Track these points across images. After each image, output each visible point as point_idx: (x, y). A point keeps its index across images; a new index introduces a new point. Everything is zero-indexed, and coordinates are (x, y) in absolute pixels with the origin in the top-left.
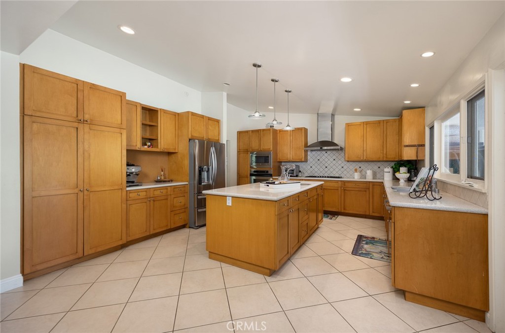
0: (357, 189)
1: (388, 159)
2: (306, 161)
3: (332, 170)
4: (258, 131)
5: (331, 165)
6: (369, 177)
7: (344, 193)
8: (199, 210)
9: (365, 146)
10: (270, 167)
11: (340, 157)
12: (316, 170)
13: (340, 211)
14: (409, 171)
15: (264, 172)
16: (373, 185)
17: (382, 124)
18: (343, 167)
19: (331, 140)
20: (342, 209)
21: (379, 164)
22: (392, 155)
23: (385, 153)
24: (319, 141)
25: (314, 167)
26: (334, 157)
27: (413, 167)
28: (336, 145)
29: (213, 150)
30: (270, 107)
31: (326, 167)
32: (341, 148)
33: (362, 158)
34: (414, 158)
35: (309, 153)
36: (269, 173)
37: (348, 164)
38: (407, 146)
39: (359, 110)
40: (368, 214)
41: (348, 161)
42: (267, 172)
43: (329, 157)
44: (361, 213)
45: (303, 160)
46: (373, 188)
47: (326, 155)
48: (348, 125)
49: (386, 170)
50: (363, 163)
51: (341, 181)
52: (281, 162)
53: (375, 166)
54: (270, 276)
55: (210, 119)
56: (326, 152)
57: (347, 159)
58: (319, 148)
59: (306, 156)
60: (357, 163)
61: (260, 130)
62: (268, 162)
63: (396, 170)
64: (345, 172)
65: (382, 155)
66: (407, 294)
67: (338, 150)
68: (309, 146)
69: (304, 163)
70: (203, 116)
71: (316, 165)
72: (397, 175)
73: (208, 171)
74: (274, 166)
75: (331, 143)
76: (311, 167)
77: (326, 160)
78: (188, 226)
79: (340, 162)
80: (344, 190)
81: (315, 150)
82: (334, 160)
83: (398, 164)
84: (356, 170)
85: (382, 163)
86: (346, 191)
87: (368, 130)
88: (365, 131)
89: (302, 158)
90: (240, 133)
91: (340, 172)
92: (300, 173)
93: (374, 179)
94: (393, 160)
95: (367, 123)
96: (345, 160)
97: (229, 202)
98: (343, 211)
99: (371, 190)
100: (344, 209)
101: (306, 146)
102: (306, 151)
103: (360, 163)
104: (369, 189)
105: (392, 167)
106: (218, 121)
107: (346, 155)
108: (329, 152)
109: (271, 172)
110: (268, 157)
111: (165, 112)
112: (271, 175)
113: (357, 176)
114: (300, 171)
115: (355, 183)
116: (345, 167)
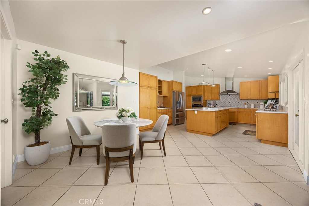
0: (246, 112)
1: (262, 99)
2: (219, 100)
3: (232, 104)
4: (196, 86)
6: (252, 107)
8: (177, 118)
9: (250, 92)
10: (202, 103)
11: (237, 98)
12: (225, 104)
13: (237, 122)
15: (199, 105)
18: (238, 103)
21: (258, 101)
22: (264, 97)
23: (260, 95)
24: (226, 90)
25: (223, 103)
28: (235, 92)
29: (181, 95)
30: (202, 76)
31: (230, 103)
32: (237, 93)
33: (248, 98)
34: (274, 97)
35: (221, 96)
36: (201, 105)
37: (241, 101)
38: (270, 92)
39: (247, 76)
41: (241, 100)
44: (248, 123)
45: (218, 99)
47: (230, 97)
48: (241, 83)
49: (261, 103)
50: (249, 100)
51: (238, 109)
52: (207, 100)
53: (256, 102)
54: (212, 136)
58: (226, 94)
59: (219, 97)
60: (246, 100)
62: (201, 100)
64: (240, 105)
66: (262, 141)
67: (236, 94)
68: (221, 93)
69: (218, 101)
71: (225, 101)
73: (179, 104)
74: (203, 102)
75: (232, 92)
77: (230, 99)
78: (172, 124)
79: (237, 100)
80: (239, 113)
81: (224, 95)
82: (234, 99)
84: (245, 104)
85: (259, 100)
89: (218, 98)
90: (187, 88)
91: (237, 105)
93: (255, 107)
94: (264, 99)
95: (251, 82)
96: (240, 99)
97: (196, 112)
99: (253, 112)
101: (219, 93)
102: (219, 95)
103: (247, 100)
105: (264, 102)
106: (181, 83)
107: (240, 97)
108: (231, 95)
110: (201, 98)
111: (165, 81)
112: (202, 106)
113: (246, 106)
114: (216, 104)
115: (245, 110)
116: (240, 103)
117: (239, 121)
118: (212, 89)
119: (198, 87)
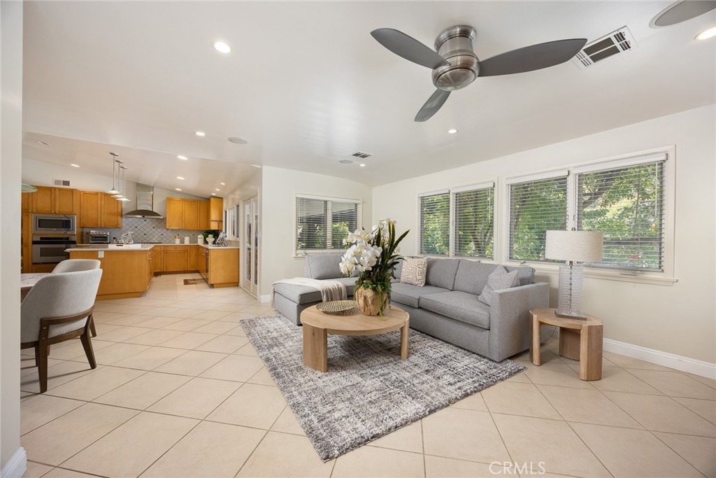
0: (178, 252)
1: (200, 230)
3: (151, 237)
5: (142, 230)
6: (187, 241)
7: (167, 255)
9: (183, 218)
10: (73, 233)
11: (160, 225)
13: (162, 271)
14: (214, 237)
15: (63, 237)
16: (192, 247)
17: (195, 203)
18: (162, 235)
19: (151, 210)
21: (194, 233)
22: (204, 228)
23: (198, 224)
26: (154, 225)
27: (216, 234)
28: (159, 215)
31: (145, 234)
32: (163, 217)
33: (181, 227)
34: (217, 229)
36: (71, 240)
37: (168, 232)
38: (213, 221)
39: (181, 190)
40: (186, 269)
42: (68, 238)
43: (148, 225)
44: (181, 270)
45: (119, 226)
46: (191, 250)
47: (145, 222)
48: (170, 199)
49: (199, 236)
50: (180, 231)
51: (164, 245)
52: (85, 228)
53: (191, 234)
54: (141, 297)
56: (145, 220)
57: (168, 228)
58: (141, 217)
59: (121, 222)
62: (69, 228)
63: (205, 237)
64: (165, 239)
65: (196, 225)
67: (159, 219)
72: (207, 239)
74: (78, 232)
75: (151, 213)
76: (126, 234)
77: (145, 227)
79: (159, 230)
80: (167, 253)
82: (154, 228)
83: (207, 232)
84: (176, 237)
85: (197, 232)
87: (186, 205)
88: (183, 206)
91: (159, 239)
92: (115, 240)
93: (191, 243)
95: (185, 200)
97: (101, 255)
98: (165, 270)
99: (189, 251)
103: (178, 232)
104: (187, 251)
105: (203, 235)
107: (167, 224)
108: (148, 221)
109: (74, 239)
110: (69, 221)
112: (74, 243)
113: (178, 242)
114: (114, 238)
115: (176, 247)
116: (165, 235)
117: (167, 269)
118: (103, 203)
119: (57, 193)
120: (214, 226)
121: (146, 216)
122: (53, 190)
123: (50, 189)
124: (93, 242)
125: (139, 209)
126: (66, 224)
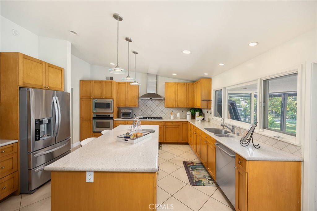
0: (174, 126)
1: (188, 107)
2: (138, 107)
3: (155, 113)
5: (155, 109)
7: (166, 129)
9: (177, 98)
10: (112, 112)
11: (160, 104)
12: (145, 113)
13: (163, 142)
15: (106, 116)
16: (182, 123)
17: (186, 85)
18: (162, 111)
19: (155, 93)
20: (164, 140)
21: (182, 109)
23: (187, 103)
24: (148, 93)
26: (157, 104)
28: (160, 97)
31: (152, 111)
33: (175, 106)
34: (206, 107)
35: (140, 101)
37: (166, 109)
38: (203, 100)
39: (176, 75)
40: (179, 142)
42: (109, 115)
43: (154, 104)
44: (176, 142)
46: (182, 125)
47: (152, 102)
48: (167, 84)
49: (188, 113)
50: (174, 109)
51: (164, 121)
52: (119, 107)
53: (181, 111)
55: (50, 66)
56: (152, 101)
57: (166, 106)
58: (149, 98)
59: (139, 103)
60: (171, 109)
61: (103, 81)
62: (110, 108)
64: (164, 114)
65: (185, 104)
67: (161, 100)
68: (140, 97)
69: (136, 108)
70: (42, 61)
71: (145, 109)
76: (142, 111)
77: (152, 106)
79: (160, 108)
80: (166, 127)
81: (144, 99)
82: (157, 106)
86: (166, 128)
87: (178, 87)
88: (177, 88)
90: (82, 82)
92: (135, 116)
93: (181, 119)
94: (191, 107)
95: (178, 84)
98: (165, 141)
100: (166, 140)
102: (138, 100)
104: (180, 126)
106: (61, 70)
107: (166, 103)
108: (154, 101)
109: (112, 115)
110: (110, 104)
112: (112, 118)
113: (172, 118)
114: (135, 114)
115: (172, 123)
116: (164, 111)
118: (128, 89)
119: (104, 84)
120: (198, 104)
121: (152, 98)
122: (102, 82)
123: (101, 82)
124: (123, 117)
125: (148, 92)
126: (108, 106)
